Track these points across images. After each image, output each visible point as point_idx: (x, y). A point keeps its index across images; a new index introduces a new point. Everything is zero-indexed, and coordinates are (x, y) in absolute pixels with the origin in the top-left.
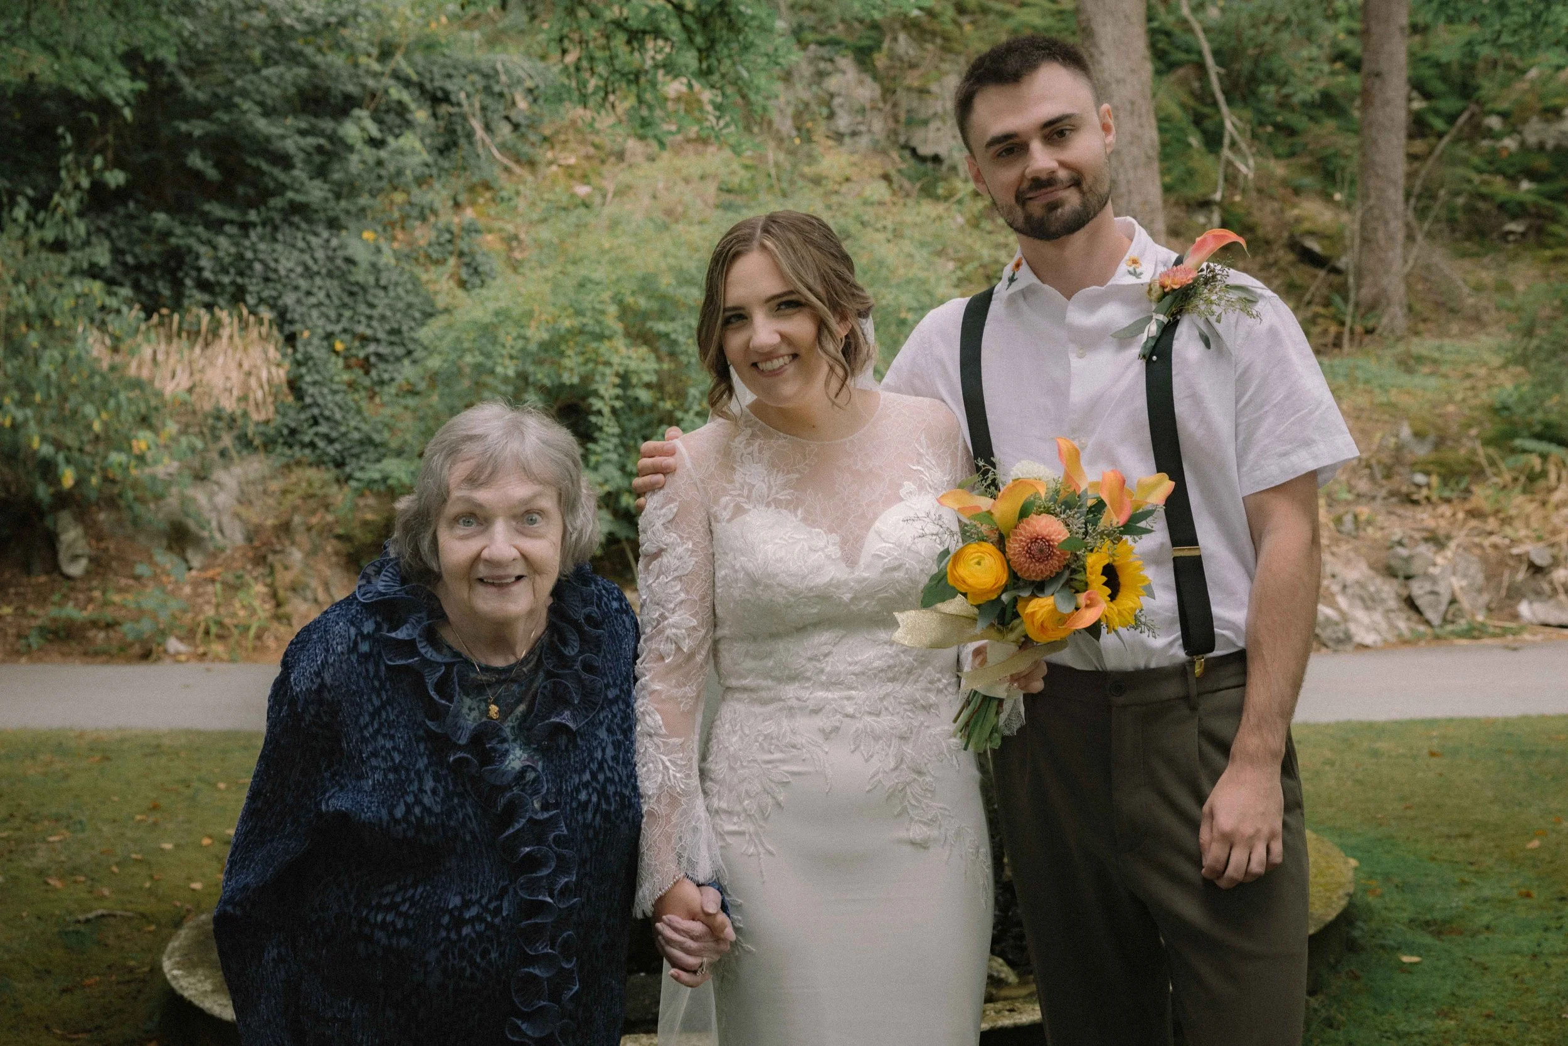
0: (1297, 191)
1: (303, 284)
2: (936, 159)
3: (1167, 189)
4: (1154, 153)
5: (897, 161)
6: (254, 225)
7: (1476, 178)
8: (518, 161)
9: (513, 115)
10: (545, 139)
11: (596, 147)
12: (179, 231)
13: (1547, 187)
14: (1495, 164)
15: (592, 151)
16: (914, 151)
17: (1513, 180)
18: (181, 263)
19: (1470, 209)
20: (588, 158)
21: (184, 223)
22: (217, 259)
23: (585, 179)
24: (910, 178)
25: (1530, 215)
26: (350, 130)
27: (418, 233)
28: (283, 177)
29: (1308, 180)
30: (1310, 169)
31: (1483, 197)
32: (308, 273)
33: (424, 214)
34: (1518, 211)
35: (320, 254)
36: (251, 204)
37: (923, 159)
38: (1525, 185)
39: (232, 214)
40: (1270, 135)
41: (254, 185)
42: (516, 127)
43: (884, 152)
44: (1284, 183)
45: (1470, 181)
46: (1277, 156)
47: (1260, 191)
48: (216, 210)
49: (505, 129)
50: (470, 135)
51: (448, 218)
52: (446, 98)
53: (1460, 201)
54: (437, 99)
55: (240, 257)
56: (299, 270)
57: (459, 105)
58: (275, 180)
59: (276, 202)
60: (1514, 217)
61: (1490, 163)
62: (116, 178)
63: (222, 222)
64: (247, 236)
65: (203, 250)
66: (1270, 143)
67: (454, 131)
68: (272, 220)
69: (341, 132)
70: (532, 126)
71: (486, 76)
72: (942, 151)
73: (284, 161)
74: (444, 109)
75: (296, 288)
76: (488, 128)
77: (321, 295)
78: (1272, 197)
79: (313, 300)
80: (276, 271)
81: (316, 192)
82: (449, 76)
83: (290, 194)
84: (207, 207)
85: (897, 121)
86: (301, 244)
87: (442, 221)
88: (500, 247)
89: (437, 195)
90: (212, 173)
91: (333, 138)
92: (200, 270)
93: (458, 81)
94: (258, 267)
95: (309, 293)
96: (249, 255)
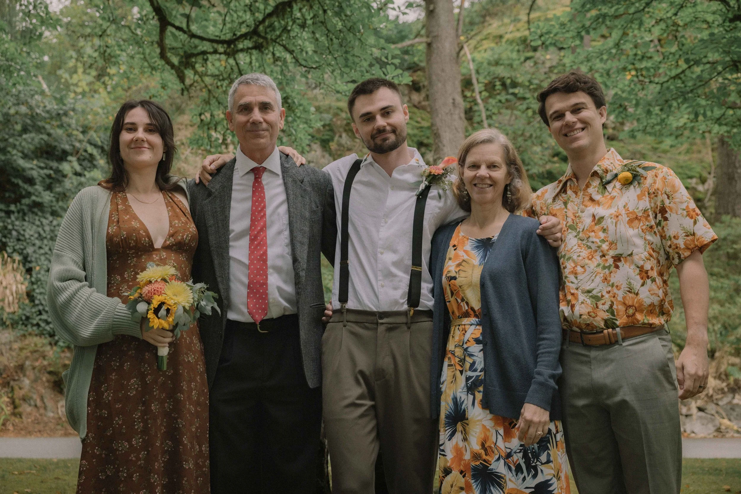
1: (38, 243)
6: (13, 212)
26: (66, 167)
28: (30, 189)
32: (40, 237)
35: (47, 228)
36: (12, 202)
39: (2, 206)
41: (14, 193)
55: (5, 228)
56: (36, 235)
58: (26, 190)
59: (26, 201)
64: (9, 218)
68: (23, 210)
69: (61, 168)
73: (31, 181)
75: (34, 245)
79: (42, 251)
80: (23, 235)
81: (47, 197)
83: (33, 198)
86: (38, 223)
91: (58, 171)
94: (14, 233)
95: (40, 248)
96: (10, 227)
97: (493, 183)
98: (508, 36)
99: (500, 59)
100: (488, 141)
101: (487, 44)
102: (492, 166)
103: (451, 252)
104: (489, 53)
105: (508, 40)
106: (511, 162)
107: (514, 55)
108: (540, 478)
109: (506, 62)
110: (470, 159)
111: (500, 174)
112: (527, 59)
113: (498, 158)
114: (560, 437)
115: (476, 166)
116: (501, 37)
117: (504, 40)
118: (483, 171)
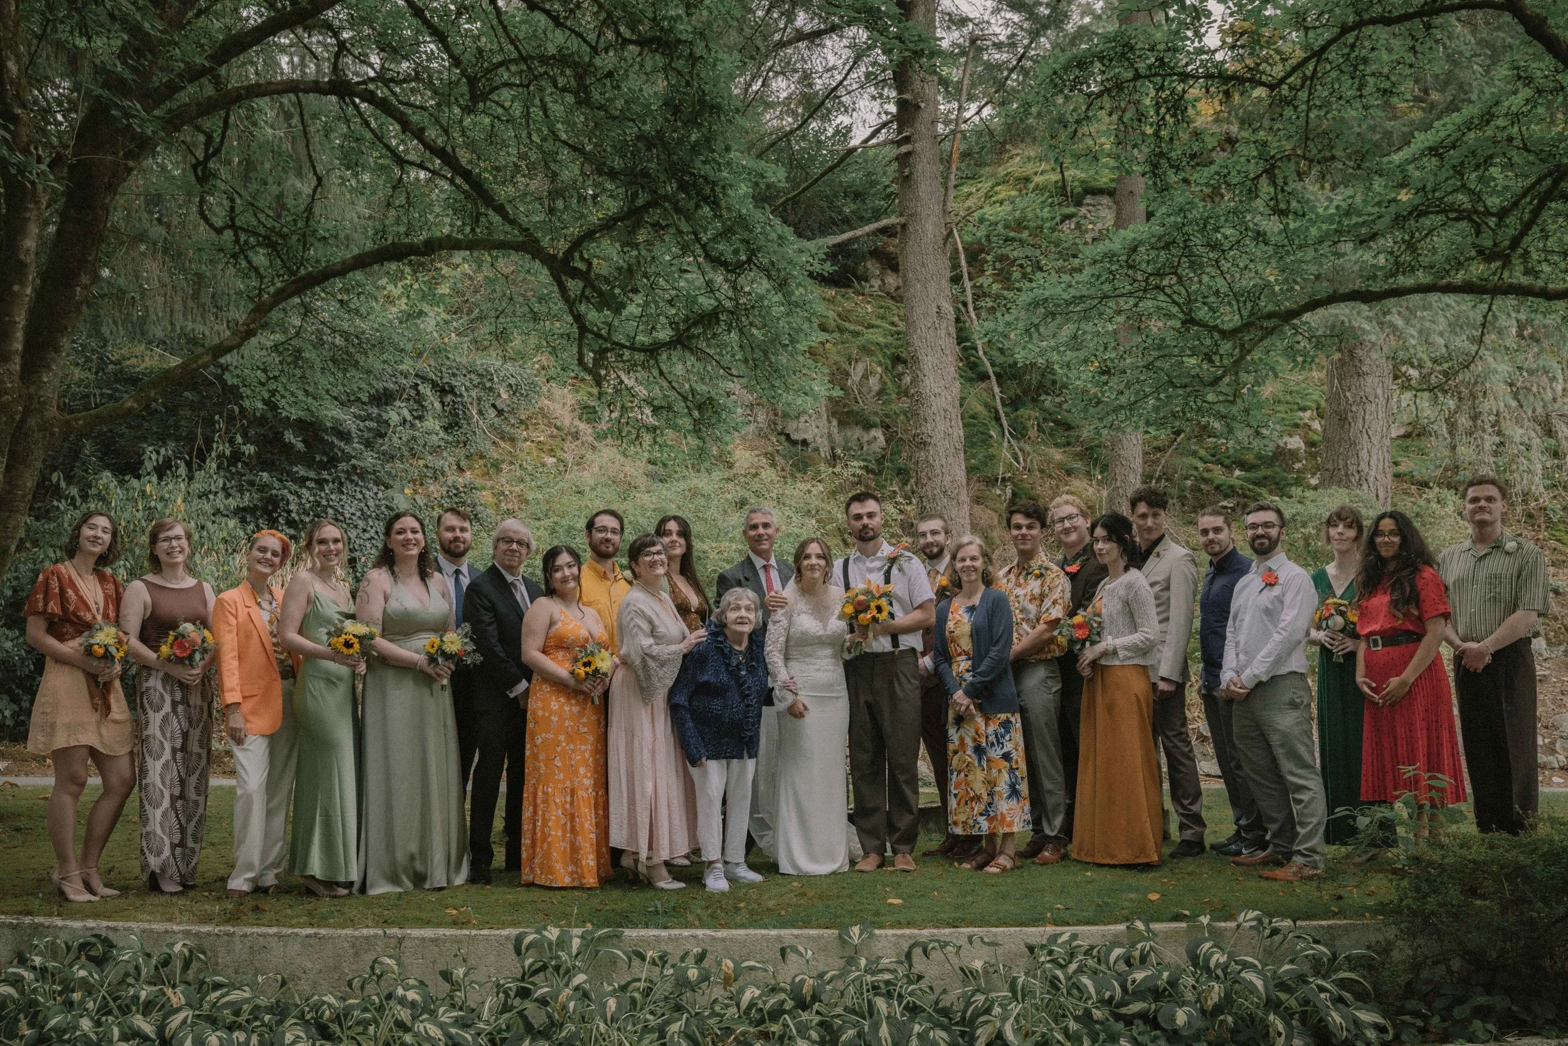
0: (1069, 472)
1: (361, 524)
2: (805, 443)
3: (970, 470)
4: (960, 446)
5: (775, 442)
6: (327, 481)
7: (1201, 465)
8: (502, 438)
9: (498, 403)
10: (522, 422)
11: (558, 428)
12: (276, 484)
13: (1253, 475)
14: (1216, 457)
15: (555, 431)
16: (788, 436)
17: (1229, 468)
18: (276, 506)
19: (1196, 489)
20: (552, 436)
21: (280, 480)
22: (301, 504)
23: (551, 452)
24: (784, 457)
25: (1239, 495)
26: (391, 416)
27: (432, 488)
28: (348, 449)
29: (1078, 465)
30: (1079, 456)
31: (1206, 481)
32: (365, 517)
33: (437, 475)
34: (1230, 492)
35: (371, 503)
36: (323, 466)
37: (794, 443)
38: (1237, 473)
39: (312, 474)
40: (1052, 429)
41: (325, 453)
42: (500, 412)
43: (766, 437)
44: (1060, 466)
45: (1196, 469)
46: (1057, 445)
47: (1042, 471)
48: (301, 471)
49: (492, 413)
50: (468, 419)
51: (453, 478)
52: (452, 391)
53: (1189, 483)
54: (444, 391)
55: (318, 504)
56: (358, 514)
57: (461, 396)
58: (343, 451)
59: (343, 466)
60: (1226, 496)
61: (1213, 456)
62: (250, 449)
63: (306, 479)
64: (322, 489)
65: (291, 498)
66: (1051, 435)
67: (457, 415)
68: (338, 477)
69: (385, 416)
70: (512, 412)
71: (480, 375)
72: (809, 437)
73: (345, 436)
74: (449, 398)
75: (356, 527)
76: (480, 413)
77: (372, 532)
78: (1050, 476)
79: (367, 535)
80: (342, 514)
81: (369, 460)
82: (454, 375)
83: (353, 461)
84: (295, 469)
85: (776, 415)
86: (359, 496)
87: (450, 480)
88: (491, 500)
89: (446, 461)
90: (300, 446)
91: (379, 420)
92: (289, 512)
93: (461, 379)
94: (330, 511)
95: (365, 531)
96: (324, 502)
97: (976, 569)
98: (1039, 179)
99: (1024, 218)
100: (970, 543)
101: (1004, 192)
102: (973, 559)
103: (950, 616)
104: (1007, 207)
105: (1037, 186)
106: (985, 555)
107: (1046, 213)
108: (1005, 750)
109: (1032, 224)
110: (959, 555)
111: (979, 563)
112: (1067, 217)
113: (976, 553)
114: (1019, 725)
115: (963, 560)
116: (1027, 180)
117: (1031, 186)
118: (968, 563)
